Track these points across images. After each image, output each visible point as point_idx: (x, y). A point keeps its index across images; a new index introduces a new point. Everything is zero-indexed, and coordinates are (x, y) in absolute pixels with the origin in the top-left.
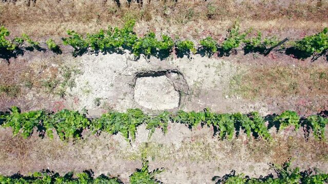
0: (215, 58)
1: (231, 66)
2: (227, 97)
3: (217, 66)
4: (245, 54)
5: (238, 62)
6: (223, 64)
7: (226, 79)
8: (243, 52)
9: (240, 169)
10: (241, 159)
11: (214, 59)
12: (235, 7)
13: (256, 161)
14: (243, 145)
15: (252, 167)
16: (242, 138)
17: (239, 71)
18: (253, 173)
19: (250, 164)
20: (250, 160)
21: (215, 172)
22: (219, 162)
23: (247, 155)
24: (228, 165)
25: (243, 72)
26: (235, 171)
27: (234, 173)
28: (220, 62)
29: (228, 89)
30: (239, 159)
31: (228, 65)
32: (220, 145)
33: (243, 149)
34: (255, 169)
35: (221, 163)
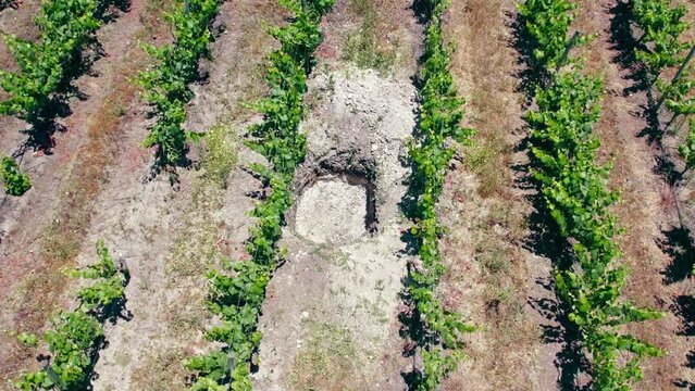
0: (398, 308)
1: (377, 339)
2: (306, 314)
3: (379, 307)
4: (403, 374)
5: (386, 357)
6: (383, 321)
7: (347, 321)
8: (409, 369)
9: (131, 333)
10: (152, 338)
11: (396, 304)
12: (519, 364)
13: (137, 371)
14: (184, 345)
15: (125, 360)
16: (201, 345)
17: (363, 356)
18: (110, 358)
19: (135, 358)
20: (144, 359)
21: (139, 281)
22: (161, 291)
23: (159, 351)
24: (147, 309)
25: (361, 365)
26: (128, 320)
27: (124, 318)
28: (388, 317)
29: (321, 320)
30: (153, 334)
31: (379, 334)
32: (197, 297)
33: (178, 345)
34: (119, 367)
35: (156, 295)
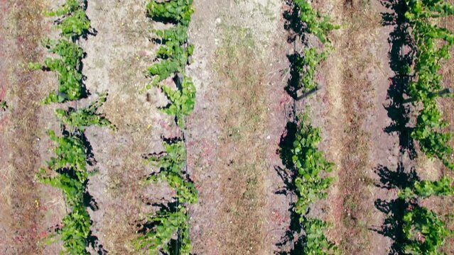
0: (282, 8)
1: (269, 32)
2: (219, 20)
3: (269, 8)
4: (288, 56)
5: (276, 45)
6: (272, 19)
7: (247, 23)
8: (291, 52)
9: (99, 44)
10: (115, 46)
11: (280, 5)
12: (364, 43)
13: (111, 71)
14: (139, 50)
15: (100, 64)
16: (150, 48)
17: (259, 46)
18: (91, 64)
19: (107, 61)
20: (113, 62)
21: (94, 4)
22: (113, 10)
23: (122, 55)
24: (106, 25)
25: (259, 52)
26: (95, 35)
27: (92, 34)
28: (275, 15)
29: (230, 23)
30: (116, 43)
31: (271, 28)
32: (139, 12)
33: (133, 50)
34: (98, 69)
35: (109, 13)
